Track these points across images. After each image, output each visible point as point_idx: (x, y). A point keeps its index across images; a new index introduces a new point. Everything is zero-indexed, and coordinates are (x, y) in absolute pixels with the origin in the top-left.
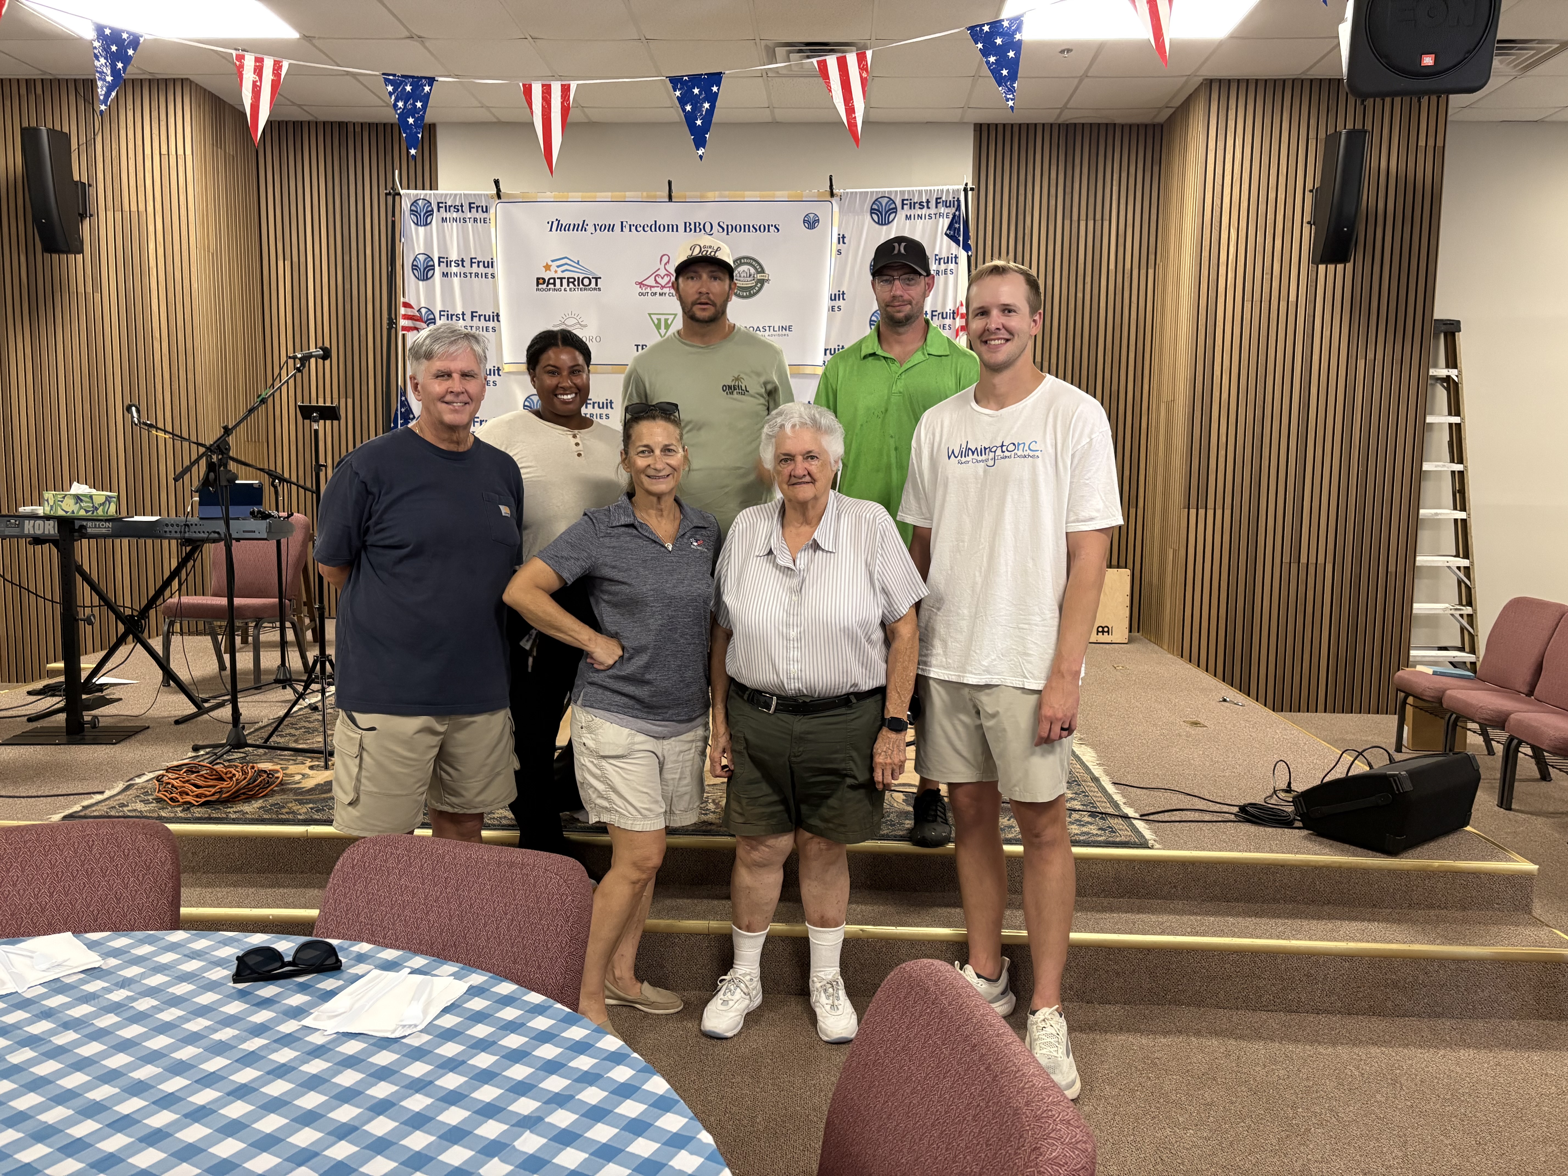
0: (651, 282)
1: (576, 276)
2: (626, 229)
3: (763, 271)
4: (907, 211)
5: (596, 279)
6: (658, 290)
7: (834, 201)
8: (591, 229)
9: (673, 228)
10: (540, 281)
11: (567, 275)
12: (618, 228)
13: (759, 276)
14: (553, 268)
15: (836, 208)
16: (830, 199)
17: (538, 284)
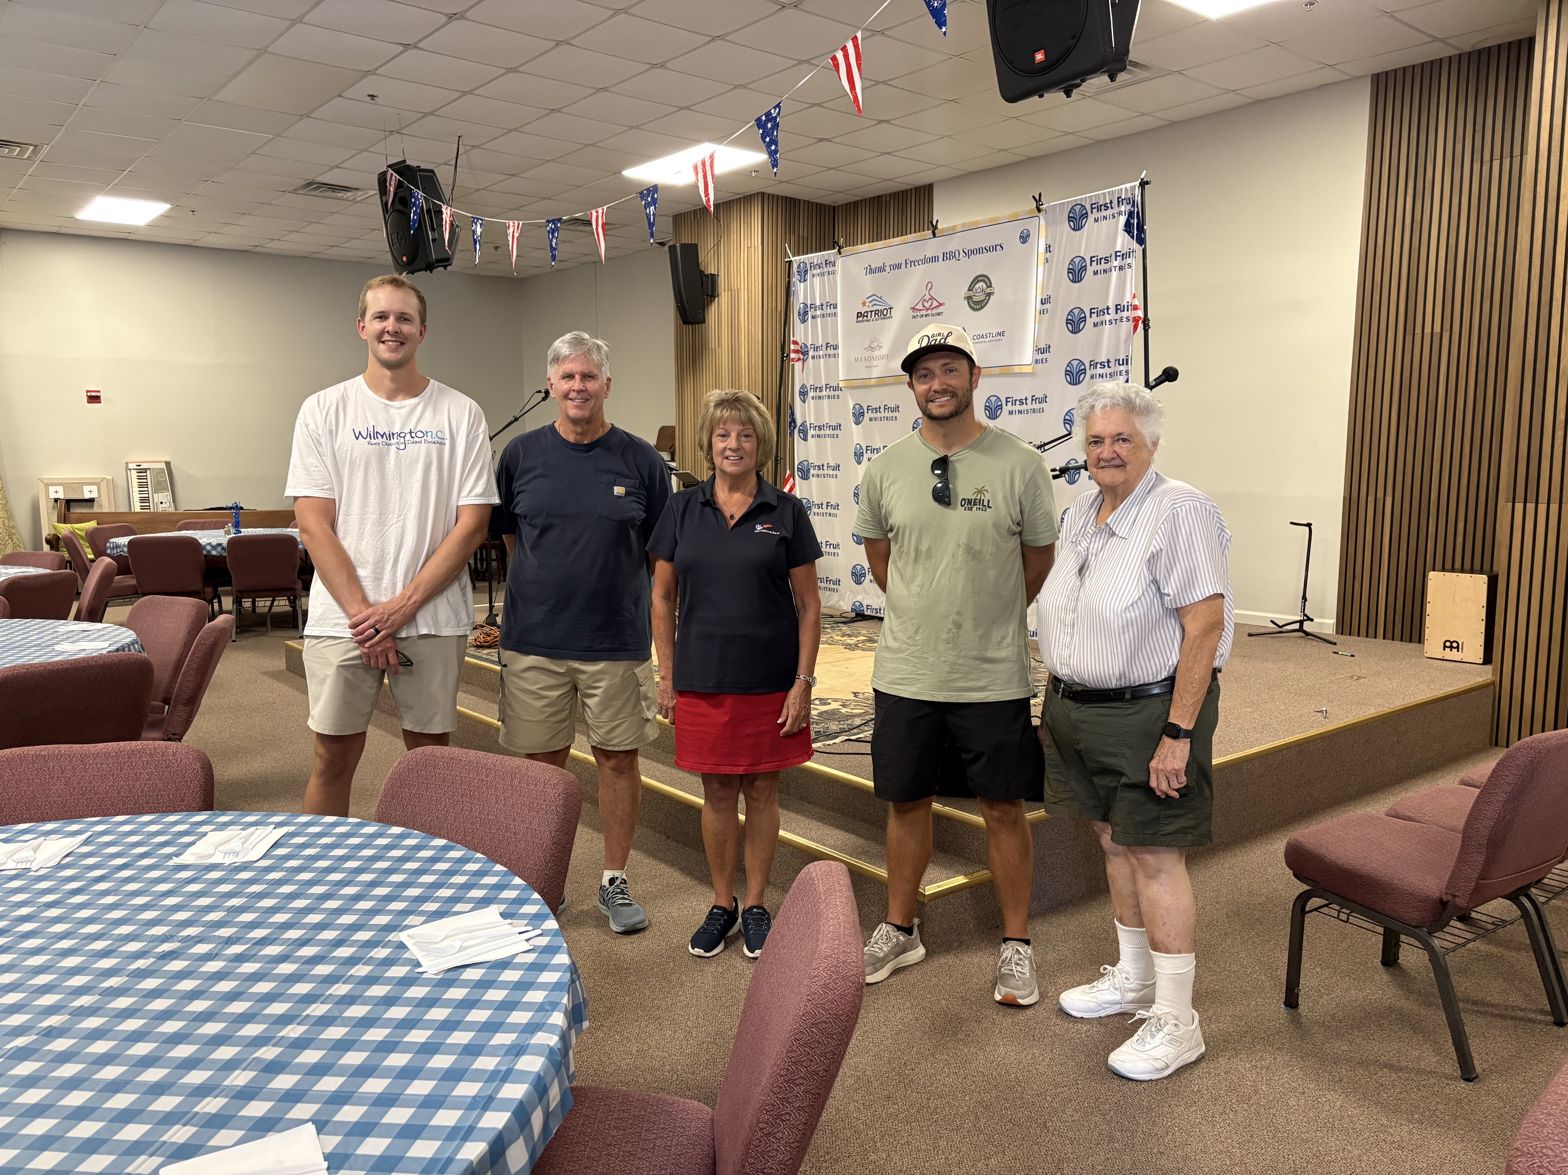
0: (920, 306)
1: (879, 308)
2: (908, 266)
3: (991, 286)
4: (1096, 214)
5: (891, 309)
6: (924, 312)
7: (1041, 215)
8: (887, 269)
9: (934, 259)
10: (859, 315)
11: (875, 308)
12: (903, 265)
13: (988, 291)
14: (867, 304)
15: (1043, 222)
16: (1037, 214)
17: (858, 317)
